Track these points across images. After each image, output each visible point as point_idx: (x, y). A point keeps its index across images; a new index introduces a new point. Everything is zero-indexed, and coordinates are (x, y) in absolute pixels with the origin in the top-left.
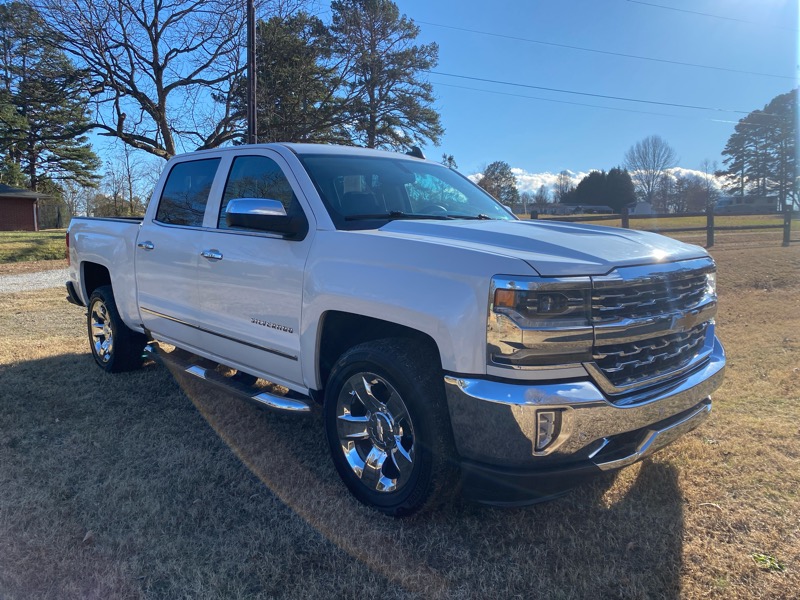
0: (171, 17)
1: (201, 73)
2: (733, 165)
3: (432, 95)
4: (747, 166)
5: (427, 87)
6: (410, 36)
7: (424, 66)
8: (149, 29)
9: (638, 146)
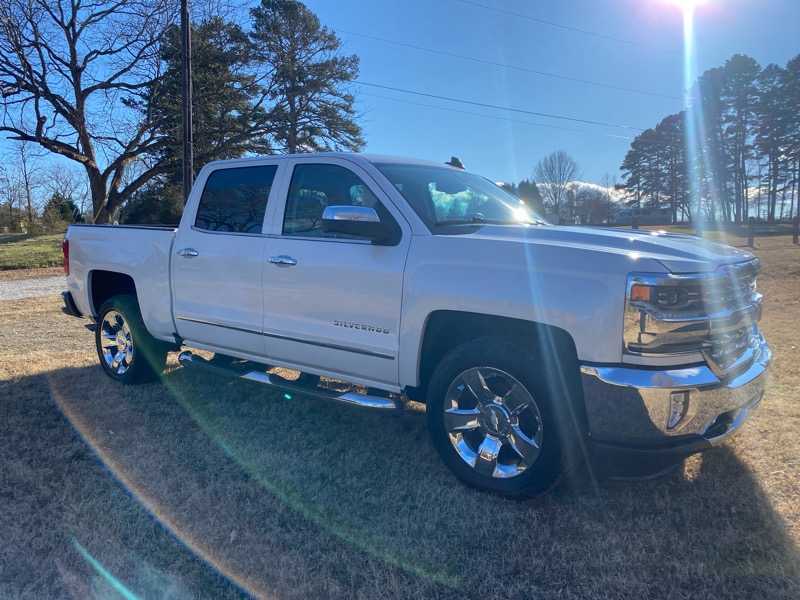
0: (90, 18)
1: (121, 77)
2: (630, 179)
3: (354, 107)
4: (642, 181)
5: (349, 99)
6: (331, 48)
7: (345, 77)
8: (67, 29)
9: (545, 160)
